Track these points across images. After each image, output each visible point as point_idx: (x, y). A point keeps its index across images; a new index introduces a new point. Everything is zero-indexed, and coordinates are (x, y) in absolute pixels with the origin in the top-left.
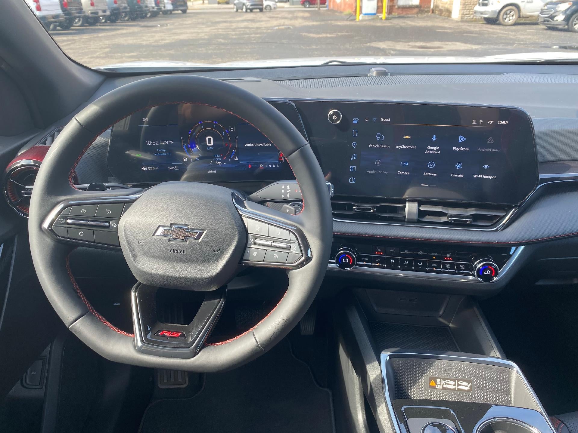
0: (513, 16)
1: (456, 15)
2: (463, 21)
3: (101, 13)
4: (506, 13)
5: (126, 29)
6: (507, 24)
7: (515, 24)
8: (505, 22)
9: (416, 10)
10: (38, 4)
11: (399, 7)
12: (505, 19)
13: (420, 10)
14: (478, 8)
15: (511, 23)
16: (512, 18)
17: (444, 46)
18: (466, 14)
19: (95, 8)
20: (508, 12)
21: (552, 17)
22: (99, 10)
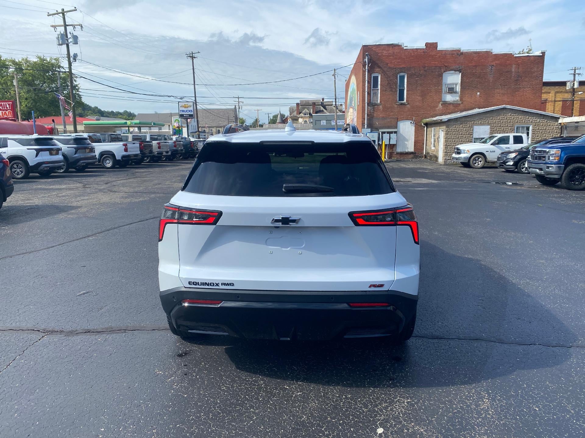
0: (481, 162)
1: (441, 160)
2: (446, 164)
3: (164, 154)
4: (475, 159)
5: (184, 166)
6: (476, 167)
7: (483, 167)
8: (476, 166)
9: (412, 156)
10: (126, 147)
11: (398, 153)
12: (475, 163)
13: (415, 156)
14: (454, 155)
15: (480, 167)
16: (480, 164)
17: (412, 181)
18: (449, 160)
19: (161, 150)
20: (477, 159)
21: (505, 163)
22: (164, 151)
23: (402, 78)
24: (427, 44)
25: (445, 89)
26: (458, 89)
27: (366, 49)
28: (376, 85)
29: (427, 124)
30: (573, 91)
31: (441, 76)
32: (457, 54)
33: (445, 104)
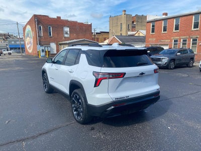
11: (51, 54)
23: (50, 28)
24: (57, 17)
25: (64, 33)
26: (69, 33)
27: (35, 16)
28: (40, 29)
29: (60, 44)
30: (95, 35)
31: (63, 28)
32: (67, 21)
33: (65, 37)
